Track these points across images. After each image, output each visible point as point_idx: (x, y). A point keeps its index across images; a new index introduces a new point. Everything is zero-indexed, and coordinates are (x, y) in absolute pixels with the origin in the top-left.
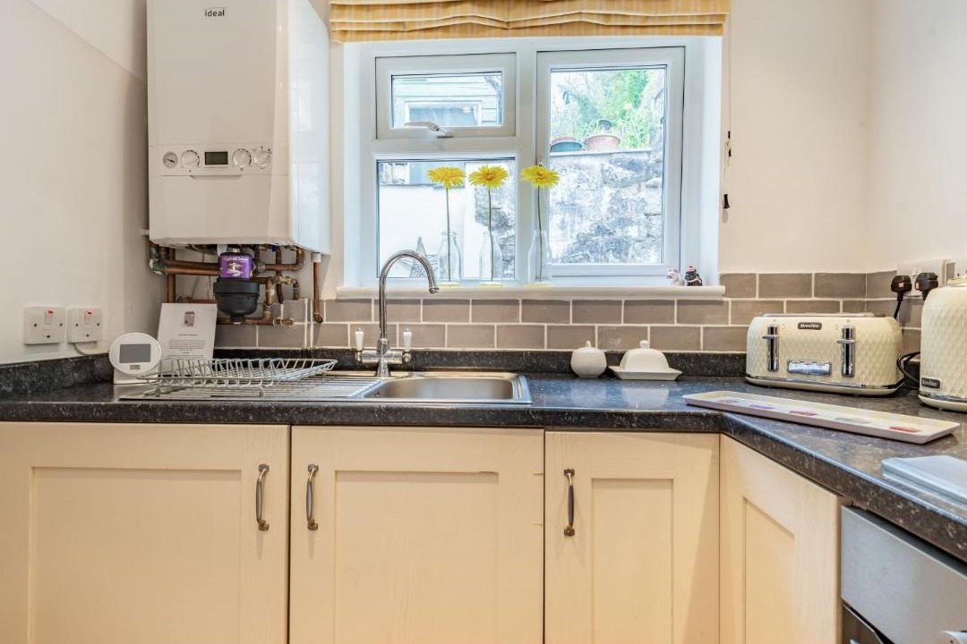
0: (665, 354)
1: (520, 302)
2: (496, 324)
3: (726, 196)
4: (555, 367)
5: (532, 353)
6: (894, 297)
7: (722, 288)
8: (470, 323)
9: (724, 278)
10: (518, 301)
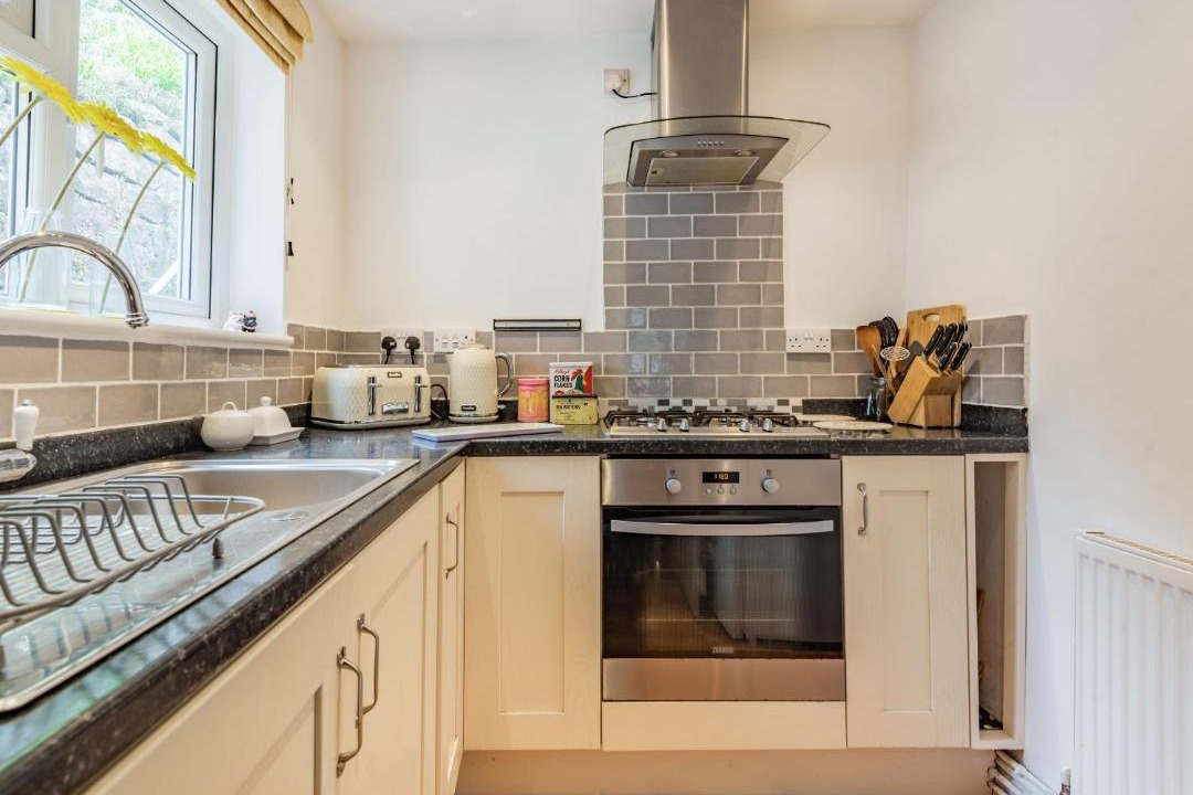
0: (285, 409)
1: (131, 346)
2: (98, 384)
3: (290, 243)
4: (171, 447)
5: (146, 429)
6: (384, 351)
7: (291, 339)
8: (60, 384)
9: (291, 329)
10: (127, 344)
